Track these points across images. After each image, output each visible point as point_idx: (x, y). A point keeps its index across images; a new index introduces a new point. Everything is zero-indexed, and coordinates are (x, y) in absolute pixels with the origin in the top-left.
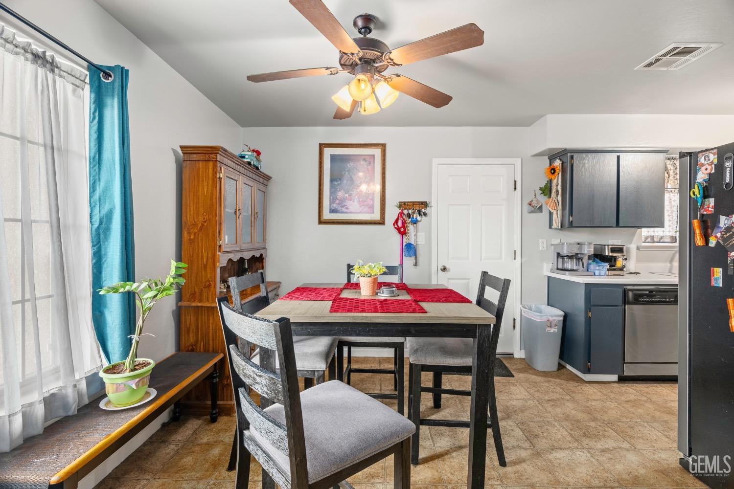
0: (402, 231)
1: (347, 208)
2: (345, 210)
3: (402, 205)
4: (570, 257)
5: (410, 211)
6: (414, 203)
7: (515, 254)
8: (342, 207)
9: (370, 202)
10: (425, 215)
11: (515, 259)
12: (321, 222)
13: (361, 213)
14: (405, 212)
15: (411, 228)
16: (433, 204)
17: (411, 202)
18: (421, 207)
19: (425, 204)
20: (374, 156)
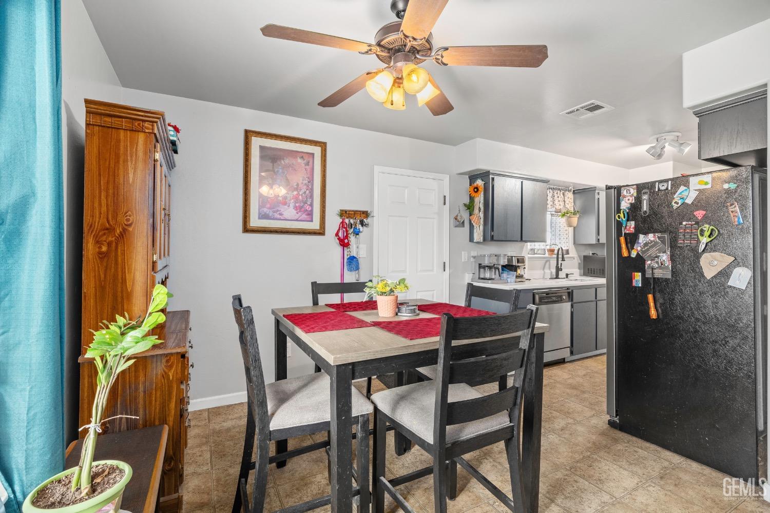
0: (344, 243)
1: (281, 214)
2: (279, 216)
3: (343, 214)
4: (490, 268)
5: (352, 221)
6: (355, 212)
7: (444, 266)
8: (274, 212)
9: (308, 208)
10: (367, 225)
11: (444, 270)
12: (247, 229)
13: (297, 220)
14: (347, 221)
15: (352, 239)
16: (375, 213)
17: (353, 211)
18: (363, 216)
19: (366, 214)
20: (313, 154)
